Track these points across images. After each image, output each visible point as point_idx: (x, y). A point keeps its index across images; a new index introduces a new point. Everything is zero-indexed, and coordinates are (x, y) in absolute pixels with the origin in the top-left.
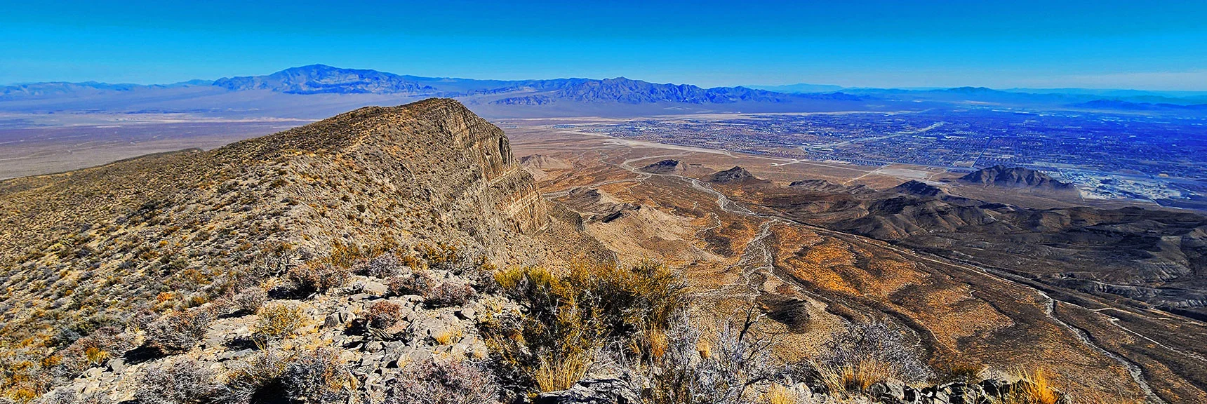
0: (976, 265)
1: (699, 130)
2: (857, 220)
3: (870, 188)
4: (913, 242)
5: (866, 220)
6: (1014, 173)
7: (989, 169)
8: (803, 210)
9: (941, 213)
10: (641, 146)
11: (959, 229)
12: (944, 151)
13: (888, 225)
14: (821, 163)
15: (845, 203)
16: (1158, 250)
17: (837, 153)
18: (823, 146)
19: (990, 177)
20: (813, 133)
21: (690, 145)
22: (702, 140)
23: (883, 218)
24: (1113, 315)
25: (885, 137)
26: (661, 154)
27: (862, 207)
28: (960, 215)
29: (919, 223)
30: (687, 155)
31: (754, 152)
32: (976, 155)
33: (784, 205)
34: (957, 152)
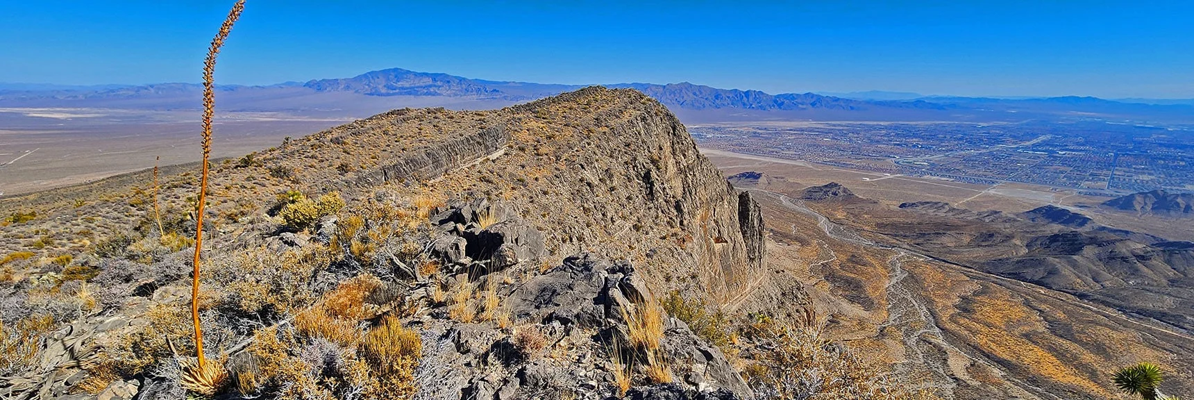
1: (770, 139)
2: (1019, 261)
3: (1009, 215)
4: (1113, 297)
5: (1031, 262)
6: (1179, 200)
7: (1144, 195)
8: (935, 242)
9: (1142, 258)
10: (712, 154)
11: (1172, 282)
12: (1062, 168)
13: (1066, 271)
14: (918, 179)
15: (991, 236)
17: (933, 168)
18: (915, 159)
19: (1146, 204)
20: (898, 145)
21: (764, 154)
22: (776, 150)
23: (1057, 260)
25: (985, 151)
26: (735, 164)
27: (1018, 242)
28: (1168, 262)
29: (1111, 269)
31: (837, 164)
32: (1106, 175)
33: (908, 234)
34: (1080, 171)
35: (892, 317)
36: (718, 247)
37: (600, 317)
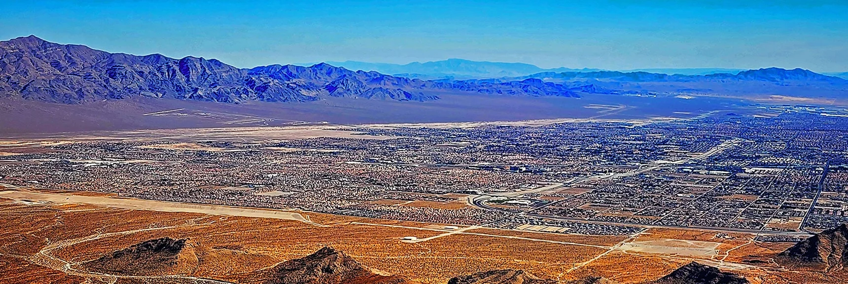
1: (233, 165)
7: (831, 234)
12: (745, 198)
14: (508, 233)
17: (538, 210)
18: (510, 194)
19: (834, 249)
20: (487, 168)
21: (212, 199)
22: (242, 188)
25: (631, 173)
26: (140, 224)
31: (363, 211)
34: (769, 201)
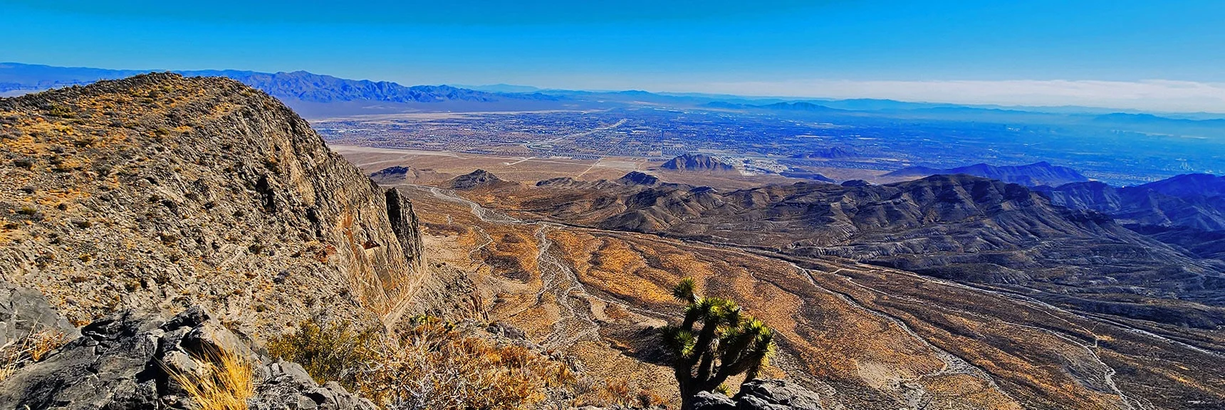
0: (734, 246)
1: (412, 131)
2: (623, 217)
3: (612, 182)
4: (677, 231)
5: (630, 216)
6: (697, 160)
7: (681, 158)
8: (567, 211)
9: (686, 201)
10: (347, 151)
11: (702, 214)
12: (637, 143)
13: (650, 218)
14: (547, 160)
15: (603, 200)
16: (833, 215)
17: (556, 149)
18: (542, 143)
19: (682, 164)
20: (527, 131)
21: (407, 147)
22: (419, 142)
23: (644, 211)
24: (848, 275)
25: (588, 133)
26: (376, 159)
27: (620, 202)
28: (699, 201)
29: (673, 212)
30: (408, 159)
31: (480, 152)
32: (660, 146)
33: (546, 208)
34: (646, 144)
35: (546, 283)
36: (370, 253)
37: (149, 399)
